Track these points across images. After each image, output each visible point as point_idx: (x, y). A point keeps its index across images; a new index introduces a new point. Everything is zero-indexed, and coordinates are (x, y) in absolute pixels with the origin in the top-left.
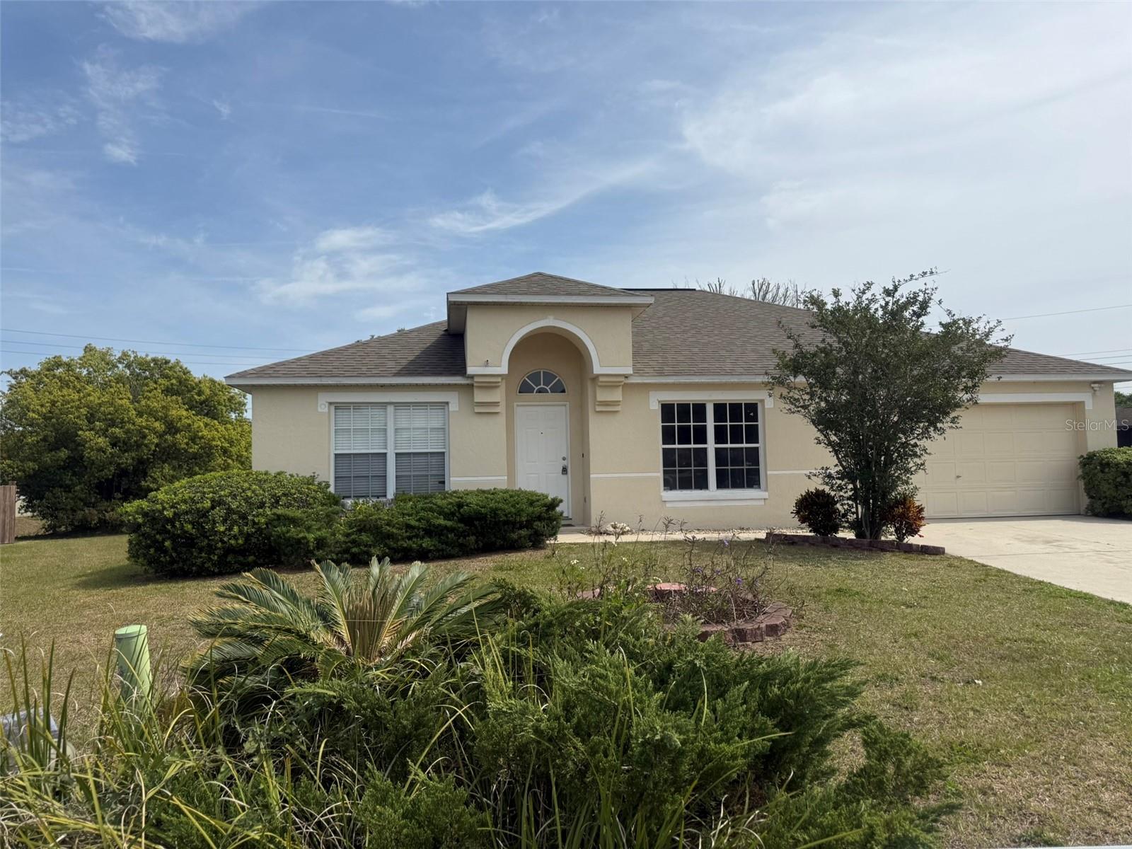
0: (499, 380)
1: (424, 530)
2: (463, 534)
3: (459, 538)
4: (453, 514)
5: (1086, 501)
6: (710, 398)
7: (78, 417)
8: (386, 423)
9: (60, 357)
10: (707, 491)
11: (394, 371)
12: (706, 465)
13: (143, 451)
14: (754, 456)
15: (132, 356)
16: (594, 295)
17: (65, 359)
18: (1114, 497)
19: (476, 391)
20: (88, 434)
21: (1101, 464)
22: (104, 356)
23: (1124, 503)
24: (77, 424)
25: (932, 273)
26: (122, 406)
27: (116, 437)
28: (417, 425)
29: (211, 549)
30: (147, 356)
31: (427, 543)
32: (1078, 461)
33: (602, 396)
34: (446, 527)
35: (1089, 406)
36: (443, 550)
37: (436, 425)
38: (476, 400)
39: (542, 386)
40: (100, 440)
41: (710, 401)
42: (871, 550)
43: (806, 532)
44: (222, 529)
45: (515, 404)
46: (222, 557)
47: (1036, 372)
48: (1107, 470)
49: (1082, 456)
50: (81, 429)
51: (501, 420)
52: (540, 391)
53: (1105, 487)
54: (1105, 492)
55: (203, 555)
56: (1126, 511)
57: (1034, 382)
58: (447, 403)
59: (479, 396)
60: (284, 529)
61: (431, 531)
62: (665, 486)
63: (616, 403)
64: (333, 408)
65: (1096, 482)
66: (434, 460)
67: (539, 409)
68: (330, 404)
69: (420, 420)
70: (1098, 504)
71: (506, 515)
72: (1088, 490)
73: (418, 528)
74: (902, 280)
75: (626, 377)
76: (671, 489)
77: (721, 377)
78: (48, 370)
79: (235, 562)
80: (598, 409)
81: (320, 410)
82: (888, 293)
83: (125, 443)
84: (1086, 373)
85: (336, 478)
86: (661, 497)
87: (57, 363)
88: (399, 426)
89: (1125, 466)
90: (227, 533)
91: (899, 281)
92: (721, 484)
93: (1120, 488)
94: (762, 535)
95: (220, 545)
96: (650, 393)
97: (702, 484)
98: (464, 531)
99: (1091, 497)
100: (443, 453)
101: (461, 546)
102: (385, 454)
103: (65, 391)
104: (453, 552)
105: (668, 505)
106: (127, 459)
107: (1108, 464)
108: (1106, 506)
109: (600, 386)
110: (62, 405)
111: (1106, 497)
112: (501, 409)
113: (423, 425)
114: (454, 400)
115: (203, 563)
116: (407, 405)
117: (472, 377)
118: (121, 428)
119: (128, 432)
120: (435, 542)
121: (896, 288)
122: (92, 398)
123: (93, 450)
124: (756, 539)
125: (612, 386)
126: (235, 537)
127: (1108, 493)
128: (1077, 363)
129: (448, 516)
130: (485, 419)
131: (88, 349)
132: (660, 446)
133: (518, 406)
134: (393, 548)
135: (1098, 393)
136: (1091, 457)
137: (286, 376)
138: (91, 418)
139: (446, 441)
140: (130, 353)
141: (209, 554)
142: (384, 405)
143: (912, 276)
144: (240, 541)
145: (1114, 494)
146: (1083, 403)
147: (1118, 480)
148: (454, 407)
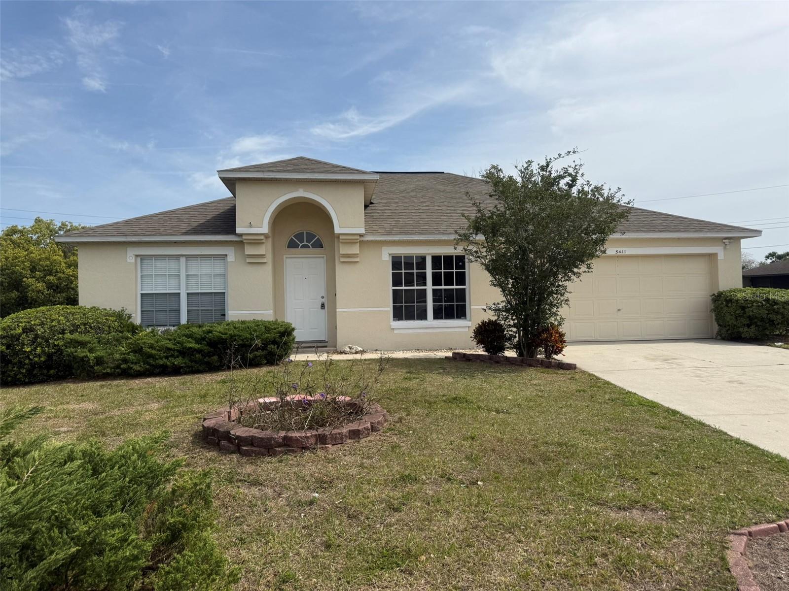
0: (262, 237)
1: (178, 351)
2: (209, 355)
3: (205, 358)
4: (203, 339)
5: (716, 327)
6: (429, 251)
7: (23, 269)
8: (179, 270)
9: (16, 226)
10: (426, 321)
11: (184, 231)
12: (425, 302)
13: (70, 292)
14: (462, 295)
15: (69, 225)
16: (333, 173)
17: (20, 228)
18: (735, 325)
19: (246, 247)
20: (31, 281)
21: (726, 301)
22: (48, 226)
23: (741, 329)
24: (22, 273)
25: (574, 152)
26: (55, 260)
27: (51, 283)
28: (204, 272)
29: (21, 364)
30: (80, 225)
31: (178, 361)
32: (711, 298)
33: (344, 250)
34: (195, 350)
35: (721, 256)
36: (192, 367)
37: (218, 272)
38: (246, 253)
39: (305, 243)
40: (39, 285)
41: (429, 254)
42: (522, 365)
43: (481, 352)
44: (28, 349)
45: (285, 256)
46: (30, 372)
47: (679, 231)
48: (730, 305)
49: (714, 294)
50: (26, 277)
51: (269, 268)
52: (304, 247)
53: (728, 318)
54: (728, 322)
55: (15, 369)
56: (743, 336)
57: (679, 239)
58: (226, 255)
59: (249, 250)
60: (73, 350)
61: (184, 352)
62: (394, 317)
63: (355, 256)
64: (139, 259)
65: (723, 315)
66: (218, 298)
67: (303, 260)
68: (137, 256)
69: (206, 268)
70: (724, 331)
71: (243, 340)
72: (717, 320)
73: (174, 350)
74: (552, 158)
75: (361, 235)
76: (399, 320)
77: (435, 236)
78: (7, 235)
79: (41, 374)
80: (343, 260)
81: (128, 260)
82: (543, 168)
83: (57, 287)
84: (718, 231)
85: (142, 311)
86: (390, 326)
87: (13, 231)
88: (190, 273)
89: (743, 301)
90: (33, 352)
91: (550, 159)
92: (437, 315)
93: (739, 318)
94: (450, 354)
95: (27, 361)
96: (383, 248)
97: (423, 316)
98: (209, 352)
99: (719, 325)
100: (224, 293)
101: (208, 363)
102: (179, 293)
103: (16, 251)
104: (200, 368)
105: (395, 332)
106: (59, 298)
107: (731, 300)
108: (729, 332)
109: (342, 243)
110: (12, 260)
111: (729, 325)
112: (269, 259)
113: (209, 272)
114: (231, 254)
115: (16, 375)
116: (196, 256)
117: (241, 235)
118: (55, 276)
119: (59, 279)
120: (186, 360)
121: (548, 165)
122: (34, 255)
123: (34, 292)
124: (446, 357)
125: (351, 243)
126: (40, 356)
127: (730, 323)
128: (714, 224)
129: (198, 341)
130: (255, 267)
131: (38, 221)
132: (391, 288)
133: (287, 258)
134: (153, 365)
135: (728, 247)
136: (720, 294)
137: (101, 235)
138: (33, 269)
139: (225, 283)
140: (67, 223)
141: (20, 369)
142: (178, 257)
143: (559, 155)
144: (42, 359)
145: (735, 323)
146: (716, 254)
147: (738, 312)
148: (231, 258)
